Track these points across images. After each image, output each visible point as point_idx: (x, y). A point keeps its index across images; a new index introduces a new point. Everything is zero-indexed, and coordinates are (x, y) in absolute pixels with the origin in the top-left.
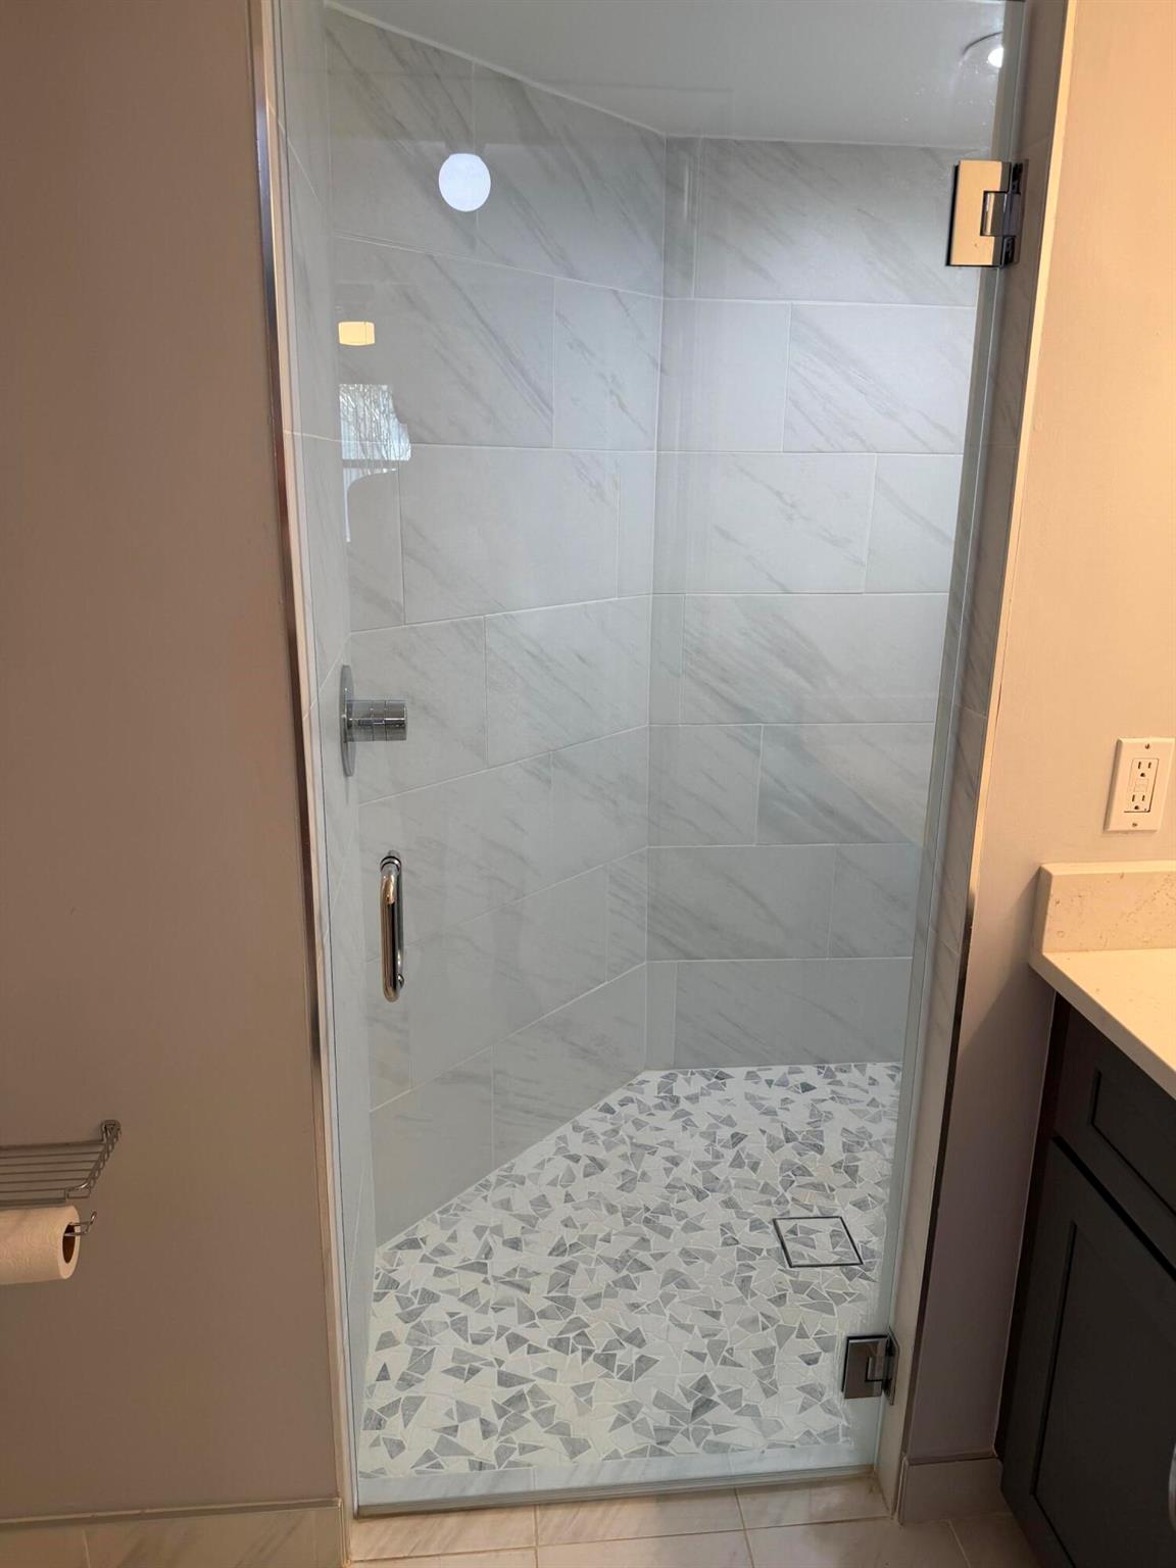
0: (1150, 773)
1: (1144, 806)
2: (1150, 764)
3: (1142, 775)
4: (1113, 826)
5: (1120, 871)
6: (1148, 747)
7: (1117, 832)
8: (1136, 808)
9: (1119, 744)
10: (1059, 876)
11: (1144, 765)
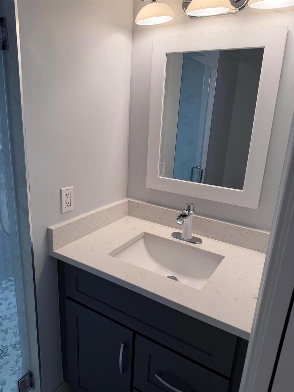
0: (69, 196)
1: (69, 205)
2: (69, 194)
3: (68, 197)
4: (63, 212)
5: (68, 223)
6: (68, 190)
7: (64, 213)
8: (68, 206)
9: (61, 191)
10: (54, 229)
11: (68, 195)
